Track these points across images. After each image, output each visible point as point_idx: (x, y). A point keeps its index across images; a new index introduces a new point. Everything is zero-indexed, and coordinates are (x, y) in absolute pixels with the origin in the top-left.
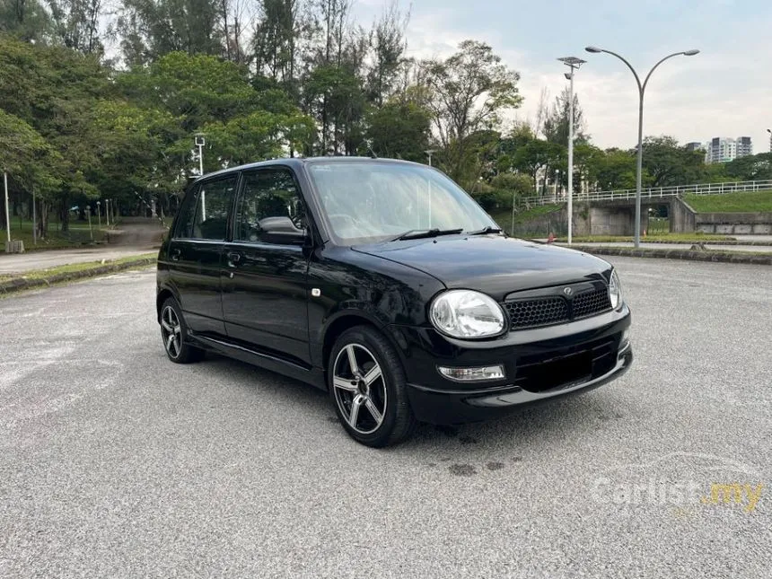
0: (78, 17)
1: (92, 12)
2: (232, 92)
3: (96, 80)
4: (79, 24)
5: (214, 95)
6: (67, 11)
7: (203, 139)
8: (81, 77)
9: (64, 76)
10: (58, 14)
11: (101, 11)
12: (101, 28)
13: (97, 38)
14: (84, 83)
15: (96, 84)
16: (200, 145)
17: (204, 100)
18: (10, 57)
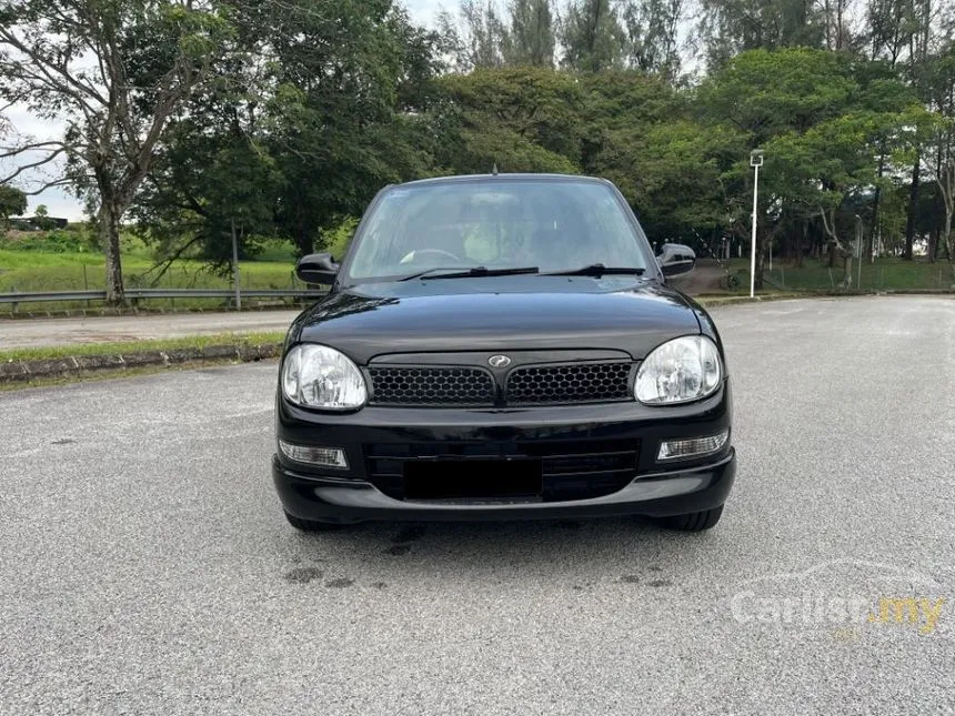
0: (657, 29)
1: (671, 21)
2: (819, 93)
3: (654, 102)
4: (657, 38)
5: (795, 98)
6: (646, 26)
7: (761, 157)
8: (639, 102)
9: (622, 103)
10: (636, 31)
11: (682, 17)
12: (680, 39)
13: (675, 51)
14: (642, 108)
15: (653, 107)
16: (757, 166)
17: (780, 107)
18: (556, 91)
